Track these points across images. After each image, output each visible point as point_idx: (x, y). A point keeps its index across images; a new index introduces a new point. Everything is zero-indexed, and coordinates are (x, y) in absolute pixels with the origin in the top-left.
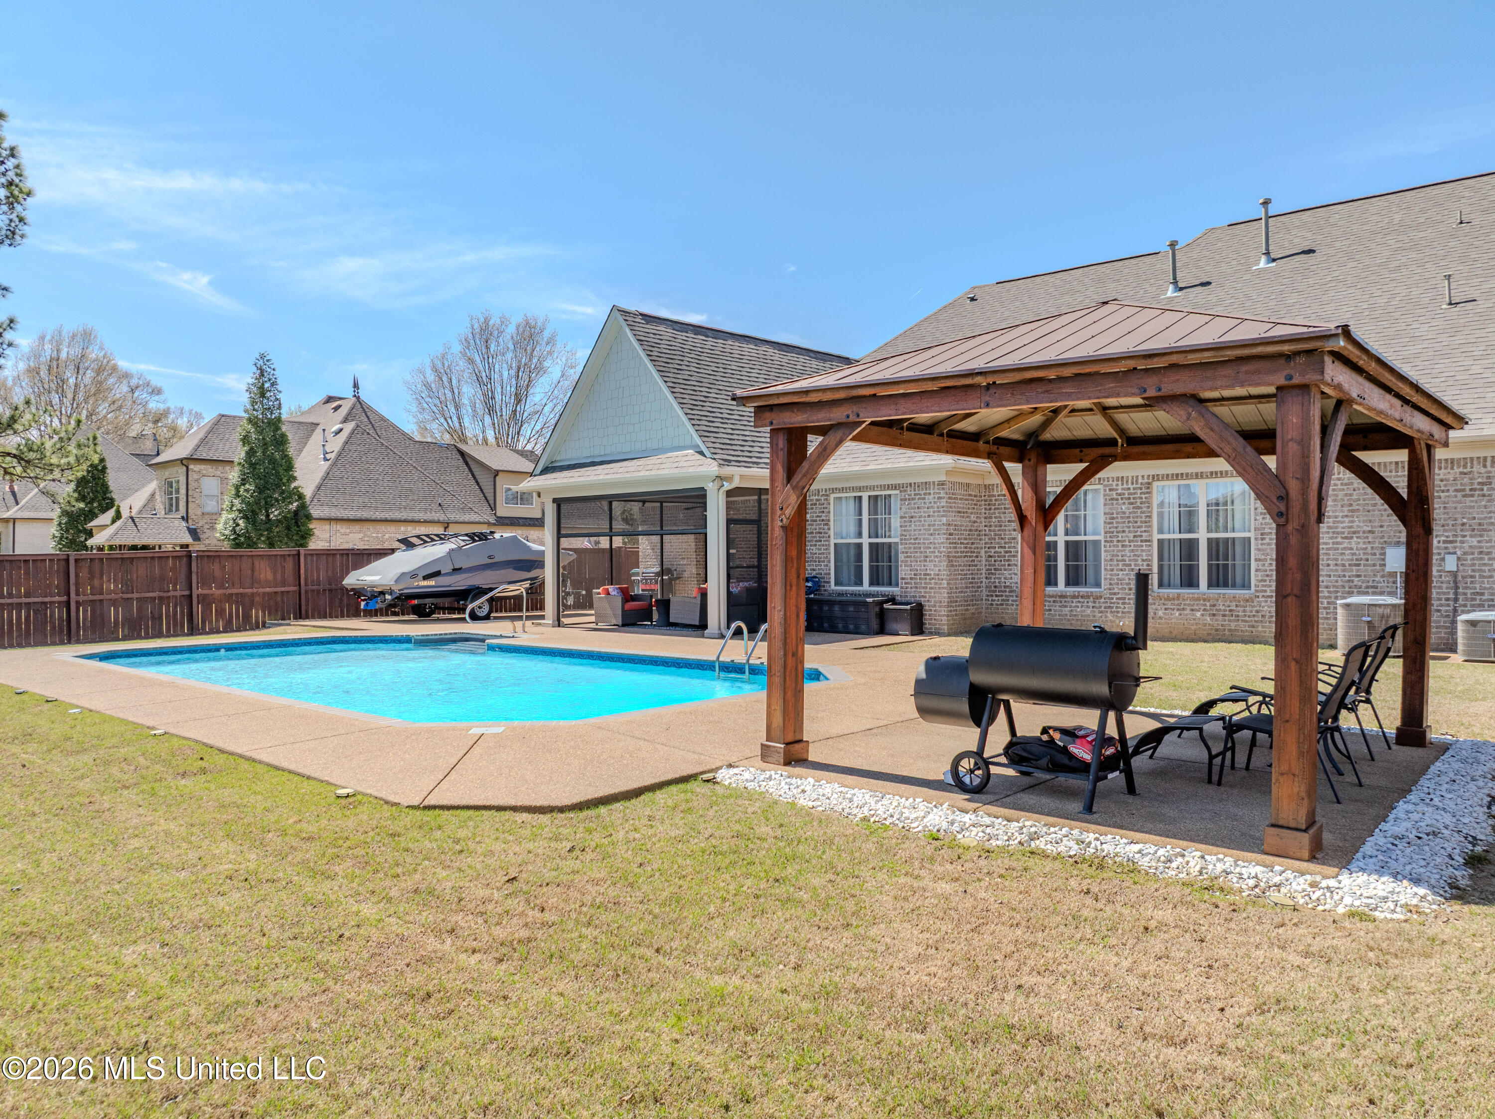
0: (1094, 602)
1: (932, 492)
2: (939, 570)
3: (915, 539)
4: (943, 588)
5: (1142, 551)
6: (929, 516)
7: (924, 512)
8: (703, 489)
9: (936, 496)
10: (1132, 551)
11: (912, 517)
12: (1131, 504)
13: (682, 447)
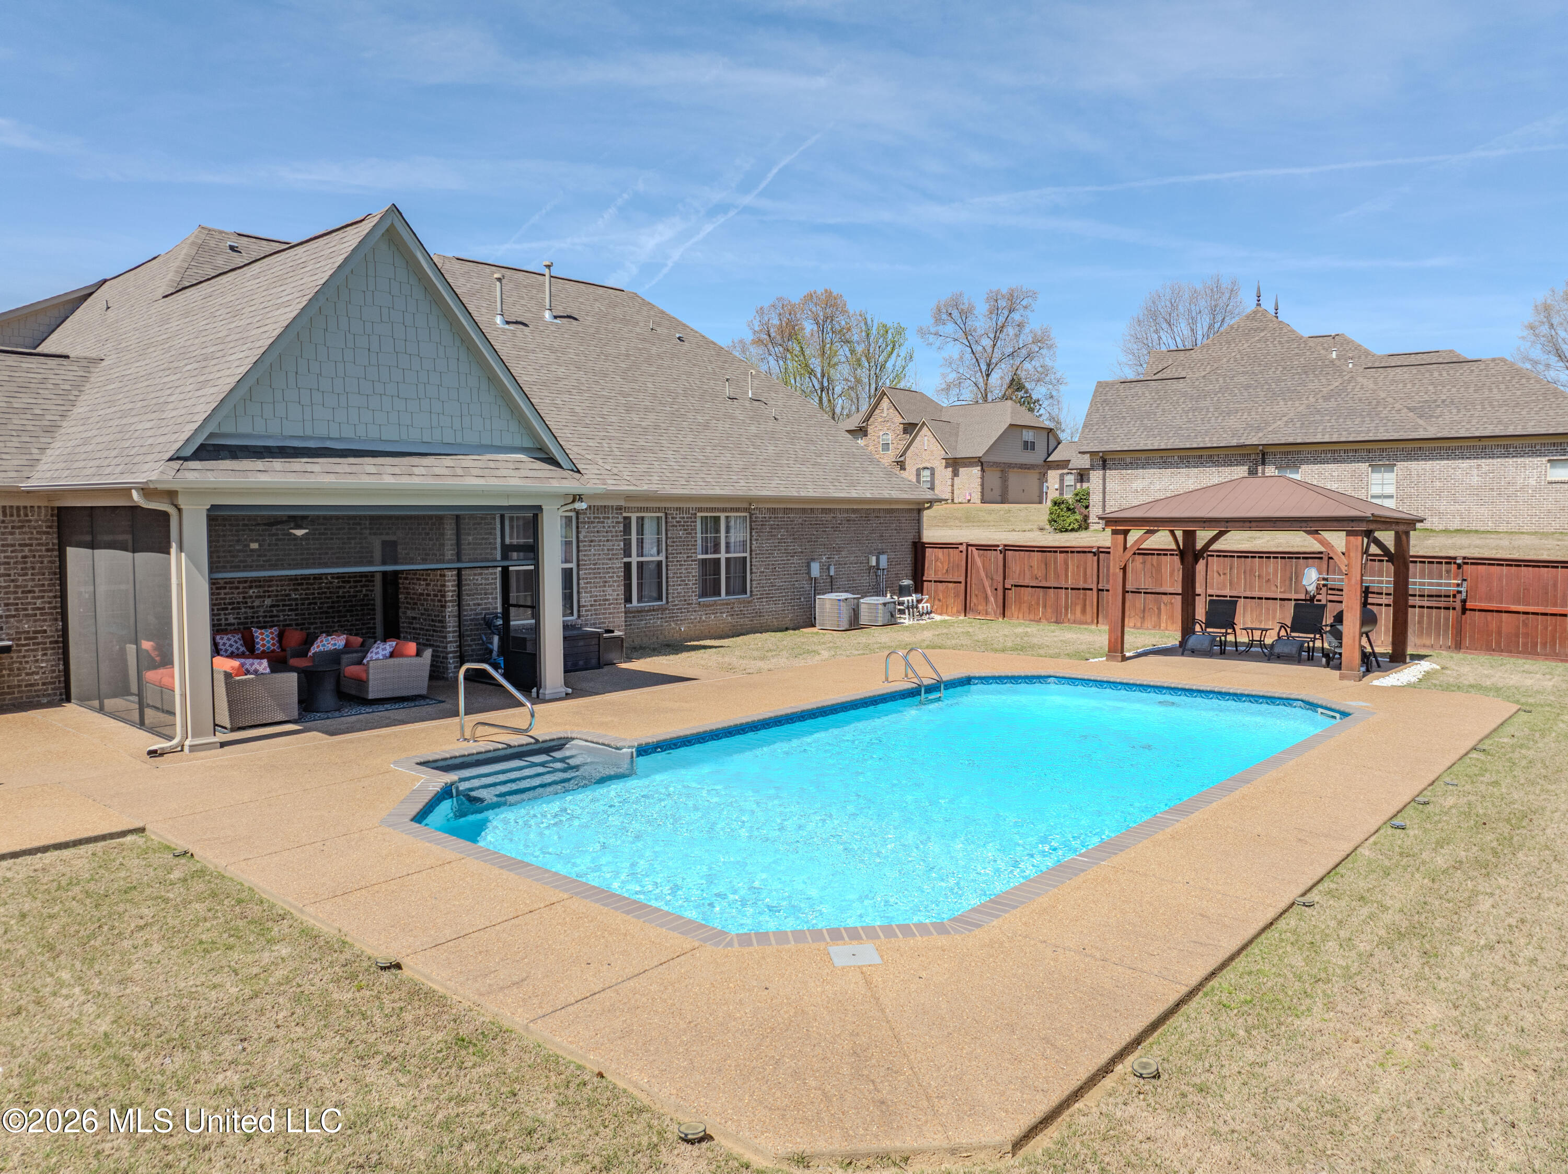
0: (662, 614)
1: (610, 516)
2: (617, 595)
3: (595, 564)
4: (621, 612)
5: (693, 569)
6: (608, 541)
7: (604, 536)
8: (540, 508)
9: (615, 520)
10: (686, 569)
11: (592, 541)
12: (685, 530)
13: (499, 447)
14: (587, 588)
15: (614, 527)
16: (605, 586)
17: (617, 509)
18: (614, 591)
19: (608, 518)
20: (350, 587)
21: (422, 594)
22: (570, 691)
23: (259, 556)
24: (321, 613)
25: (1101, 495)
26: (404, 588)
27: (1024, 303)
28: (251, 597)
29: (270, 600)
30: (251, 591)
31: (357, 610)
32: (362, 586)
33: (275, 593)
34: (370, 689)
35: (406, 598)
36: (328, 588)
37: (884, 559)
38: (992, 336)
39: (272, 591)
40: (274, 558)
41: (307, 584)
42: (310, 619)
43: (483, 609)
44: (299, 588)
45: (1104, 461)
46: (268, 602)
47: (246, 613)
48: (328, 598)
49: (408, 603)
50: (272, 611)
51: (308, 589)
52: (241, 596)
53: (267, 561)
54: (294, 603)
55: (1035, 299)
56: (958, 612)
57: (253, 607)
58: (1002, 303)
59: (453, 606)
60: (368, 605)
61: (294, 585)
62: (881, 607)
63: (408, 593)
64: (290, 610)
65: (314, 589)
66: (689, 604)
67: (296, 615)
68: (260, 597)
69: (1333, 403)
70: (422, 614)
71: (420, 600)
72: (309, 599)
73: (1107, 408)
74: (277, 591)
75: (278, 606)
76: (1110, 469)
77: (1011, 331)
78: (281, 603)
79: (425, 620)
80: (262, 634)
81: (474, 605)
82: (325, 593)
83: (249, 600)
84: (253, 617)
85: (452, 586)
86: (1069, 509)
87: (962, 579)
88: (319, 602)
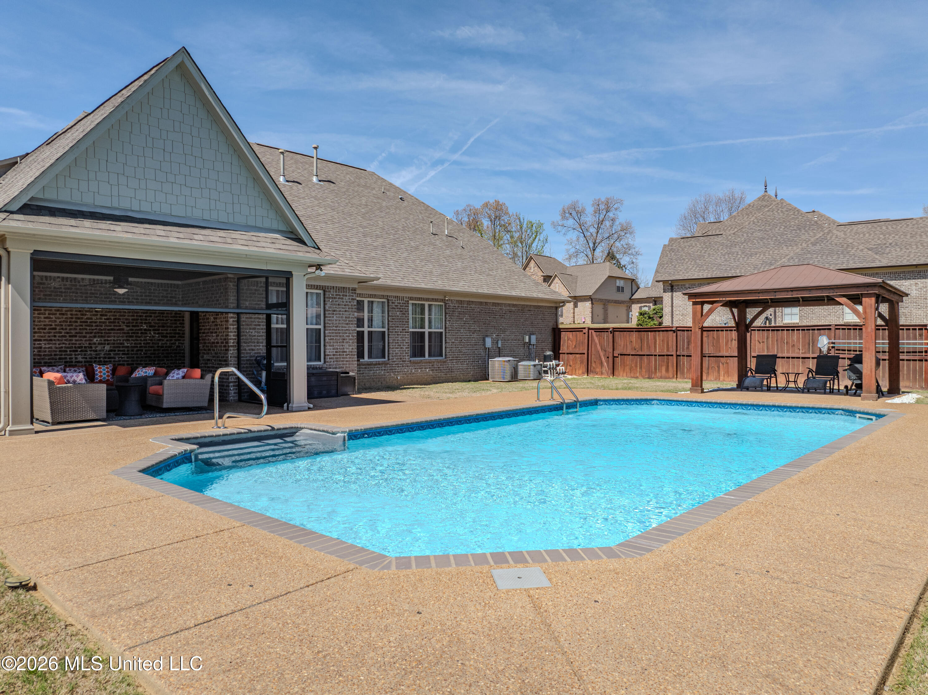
0: (385, 367)
1: (348, 294)
2: (352, 349)
3: (336, 327)
4: (355, 361)
7: (343, 308)
8: (290, 273)
9: (351, 298)
10: (402, 338)
11: (334, 311)
12: (401, 311)
13: (262, 228)
14: (330, 342)
15: (350, 302)
16: (343, 342)
17: (352, 290)
18: (349, 346)
19: (346, 296)
20: (167, 340)
21: (213, 343)
22: (311, 406)
23: (101, 315)
24: (146, 357)
25: (670, 308)
26: (203, 340)
27: (615, 206)
28: (95, 344)
29: (109, 346)
30: (95, 339)
31: (171, 356)
32: (176, 340)
33: (112, 342)
34: (165, 401)
35: (203, 346)
36: (151, 340)
37: (533, 338)
38: (596, 226)
39: (111, 340)
40: (112, 318)
41: (136, 336)
42: (137, 361)
43: (255, 353)
44: (130, 339)
45: (672, 286)
46: (107, 348)
47: (91, 354)
48: (151, 347)
49: (205, 350)
50: (110, 354)
51: (137, 340)
52: (88, 342)
53: (107, 319)
54: (126, 349)
55: (622, 204)
56: (583, 373)
57: (96, 351)
58: (602, 207)
59: (233, 350)
60: (180, 353)
61: (126, 337)
62: (532, 367)
63: (205, 343)
64: (123, 354)
65: (141, 340)
66: (403, 361)
67: (127, 358)
68: (102, 344)
69: (818, 247)
70: (213, 357)
71: (212, 347)
72: (137, 347)
73: (673, 254)
74: (114, 340)
75: (115, 351)
76: (676, 291)
77: (607, 223)
78: (117, 349)
79: (215, 360)
80: (100, 368)
81: (249, 350)
82: (149, 343)
83: (93, 346)
84: (96, 358)
85: (234, 336)
86: (650, 318)
87: (586, 352)
88: (144, 349)
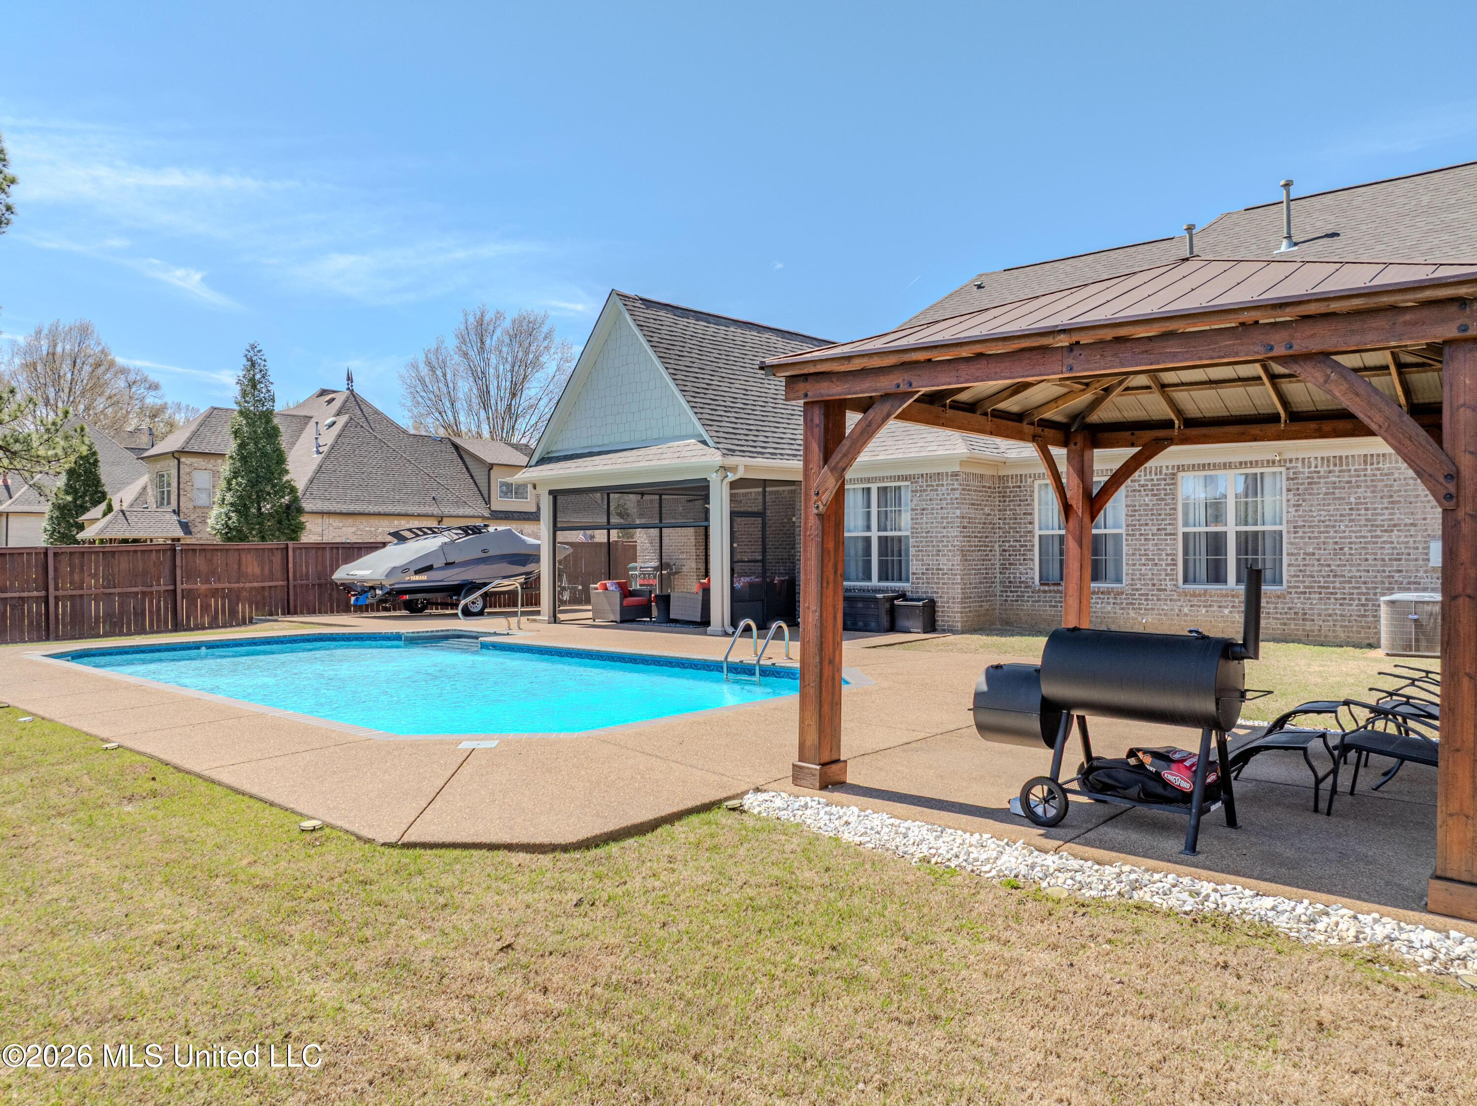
0: (1115, 598)
1: (945, 483)
2: (953, 565)
3: (927, 533)
4: (957, 583)
5: (1167, 545)
6: (942, 508)
7: (937, 504)
8: (707, 480)
9: (950, 487)
10: (1156, 545)
11: (924, 510)
12: (1155, 495)
13: (684, 436)
14: (918, 555)
15: (948, 494)
16: (938, 555)
17: (952, 476)
18: (948, 560)
19: (943, 485)
66: (1159, 590)
